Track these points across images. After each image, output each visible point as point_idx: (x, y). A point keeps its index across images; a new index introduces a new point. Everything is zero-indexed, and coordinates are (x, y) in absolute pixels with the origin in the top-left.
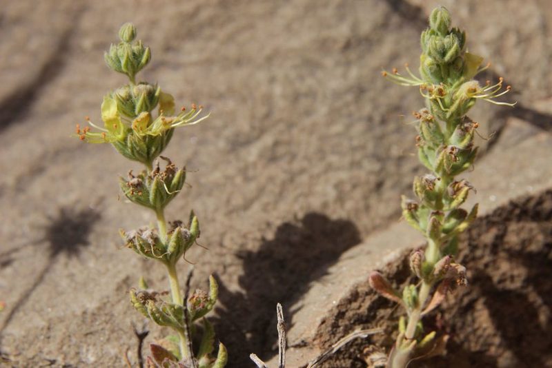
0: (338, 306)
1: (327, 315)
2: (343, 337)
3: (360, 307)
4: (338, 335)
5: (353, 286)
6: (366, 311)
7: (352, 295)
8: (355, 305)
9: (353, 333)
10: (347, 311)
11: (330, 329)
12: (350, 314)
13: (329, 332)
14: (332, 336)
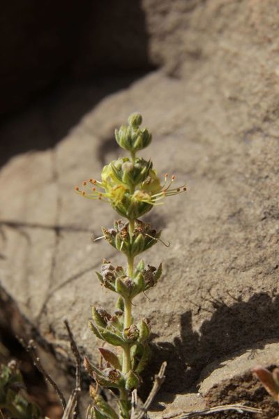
0: (231, 380)
1: (220, 383)
2: (229, 404)
3: (250, 387)
4: (225, 401)
5: (250, 369)
6: (254, 392)
7: (245, 376)
8: (246, 384)
9: (234, 405)
10: (238, 386)
11: (219, 394)
12: (240, 389)
13: (217, 396)
14: (220, 400)
